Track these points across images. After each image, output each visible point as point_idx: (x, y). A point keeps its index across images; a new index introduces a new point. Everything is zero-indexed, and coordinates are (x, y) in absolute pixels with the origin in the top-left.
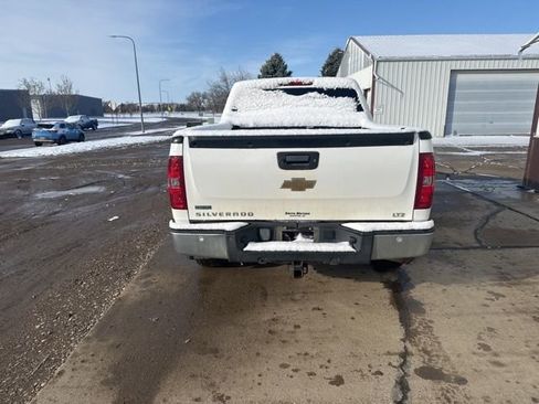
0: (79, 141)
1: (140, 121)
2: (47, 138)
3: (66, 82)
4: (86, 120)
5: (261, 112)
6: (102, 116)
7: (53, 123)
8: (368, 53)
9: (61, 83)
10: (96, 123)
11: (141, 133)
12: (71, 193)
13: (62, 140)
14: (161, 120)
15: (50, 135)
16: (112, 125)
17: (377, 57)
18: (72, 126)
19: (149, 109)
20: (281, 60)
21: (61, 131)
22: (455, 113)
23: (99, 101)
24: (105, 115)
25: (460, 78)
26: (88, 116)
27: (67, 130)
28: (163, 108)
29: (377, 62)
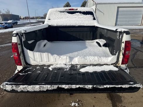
0: (11, 28)
1: (29, 22)
2: (1, 27)
3: (8, 10)
4: (14, 22)
5: (59, 20)
6: (19, 20)
7: (3, 23)
8: (94, 2)
9: (7, 11)
10: (17, 22)
11: (30, 25)
12: (3, 46)
13: (6, 28)
14: (36, 21)
15: (2, 26)
16: (22, 23)
17: (96, 3)
18: (9, 23)
19: (33, 18)
20: (69, 4)
21: (5, 25)
22: (118, 19)
23: (18, 16)
24: (20, 20)
25: (120, 9)
26: (14, 20)
27: (7, 25)
28: (37, 18)
29: (97, 4)
